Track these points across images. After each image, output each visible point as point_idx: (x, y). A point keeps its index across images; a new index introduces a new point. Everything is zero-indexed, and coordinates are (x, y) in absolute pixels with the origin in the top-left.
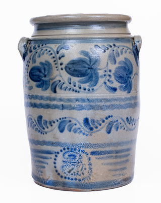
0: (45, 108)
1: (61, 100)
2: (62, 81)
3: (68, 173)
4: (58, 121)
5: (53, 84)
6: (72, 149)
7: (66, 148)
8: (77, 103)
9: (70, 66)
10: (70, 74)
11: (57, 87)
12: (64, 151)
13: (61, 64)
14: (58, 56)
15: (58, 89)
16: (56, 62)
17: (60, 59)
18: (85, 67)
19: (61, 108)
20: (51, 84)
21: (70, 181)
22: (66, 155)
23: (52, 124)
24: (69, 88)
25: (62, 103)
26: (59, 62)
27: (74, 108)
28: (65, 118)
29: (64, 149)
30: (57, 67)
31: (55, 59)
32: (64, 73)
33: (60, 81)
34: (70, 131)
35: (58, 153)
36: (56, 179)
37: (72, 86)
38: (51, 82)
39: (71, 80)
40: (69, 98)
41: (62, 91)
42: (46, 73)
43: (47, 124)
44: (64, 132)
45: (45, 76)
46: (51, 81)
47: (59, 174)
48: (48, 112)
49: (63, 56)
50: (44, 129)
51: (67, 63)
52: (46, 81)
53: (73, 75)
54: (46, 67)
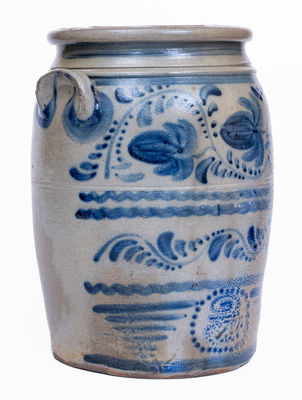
0: (182, 216)
1: (215, 196)
2: (217, 159)
3: (215, 341)
4: (208, 239)
5: (199, 166)
6: (227, 291)
7: (218, 290)
8: (242, 200)
9: (230, 129)
10: (229, 143)
11: (209, 170)
12: (213, 298)
13: (213, 125)
14: (206, 109)
15: (210, 176)
16: (203, 122)
17: (210, 114)
18: (249, 130)
19: (216, 212)
20: (196, 165)
21: (217, 354)
22: (217, 305)
23: (197, 245)
24: (229, 171)
25: (218, 202)
26: (210, 120)
27: (236, 211)
28: (222, 231)
29: (215, 293)
30: (205, 132)
31: (200, 116)
32: (219, 142)
33: (213, 159)
34: (228, 256)
35: (202, 303)
36: (190, 357)
37: (234, 166)
38: (196, 162)
39: (231, 155)
40: (229, 191)
41: (218, 179)
42: (183, 145)
43: (183, 248)
44: (218, 260)
45: (181, 151)
46: (195, 159)
47: (198, 345)
48: (189, 224)
49: (215, 109)
50: (175, 258)
51: (223, 122)
52: (182, 161)
53: (234, 145)
54: (181, 131)
